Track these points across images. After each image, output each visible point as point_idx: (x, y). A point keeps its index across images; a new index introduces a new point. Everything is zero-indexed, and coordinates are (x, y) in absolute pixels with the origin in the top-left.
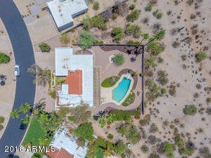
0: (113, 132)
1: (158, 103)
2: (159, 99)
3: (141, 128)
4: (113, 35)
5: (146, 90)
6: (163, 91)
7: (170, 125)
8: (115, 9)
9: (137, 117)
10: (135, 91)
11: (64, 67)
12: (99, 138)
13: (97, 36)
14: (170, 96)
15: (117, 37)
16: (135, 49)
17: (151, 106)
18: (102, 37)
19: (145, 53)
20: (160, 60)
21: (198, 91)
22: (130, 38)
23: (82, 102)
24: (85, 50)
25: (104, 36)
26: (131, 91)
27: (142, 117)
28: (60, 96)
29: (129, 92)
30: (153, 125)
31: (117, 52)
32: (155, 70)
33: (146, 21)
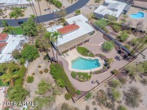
0: (37, 80)
16: (126, 55)
28: (53, 27)
29: (88, 71)
32: (130, 83)
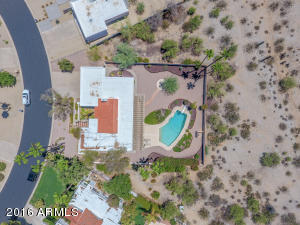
0: (159, 188)
1: (225, 149)
2: (226, 143)
3: (199, 184)
4: (163, 50)
5: (208, 130)
6: (232, 132)
7: (240, 180)
8: (167, 14)
9: (194, 168)
10: (192, 131)
11: (93, 94)
12: (140, 196)
13: (139, 52)
14: (241, 138)
15: (168, 53)
16: (194, 72)
17: (215, 153)
18: (148, 53)
19: (208, 77)
20: (230, 88)
21: (282, 133)
22: (187, 56)
23: (116, 144)
24: (122, 70)
25: (150, 52)
26: (187, 131)
27: (201, 168)
28: (86, 135)
30: (217, 180)
31: (168, 75)
32: (221, 101)
33: (210, 32)
